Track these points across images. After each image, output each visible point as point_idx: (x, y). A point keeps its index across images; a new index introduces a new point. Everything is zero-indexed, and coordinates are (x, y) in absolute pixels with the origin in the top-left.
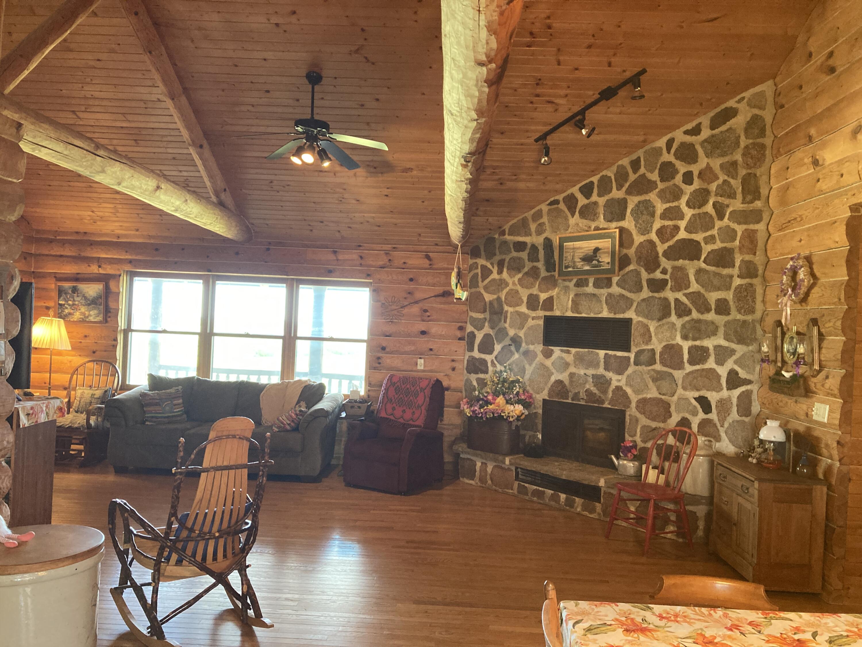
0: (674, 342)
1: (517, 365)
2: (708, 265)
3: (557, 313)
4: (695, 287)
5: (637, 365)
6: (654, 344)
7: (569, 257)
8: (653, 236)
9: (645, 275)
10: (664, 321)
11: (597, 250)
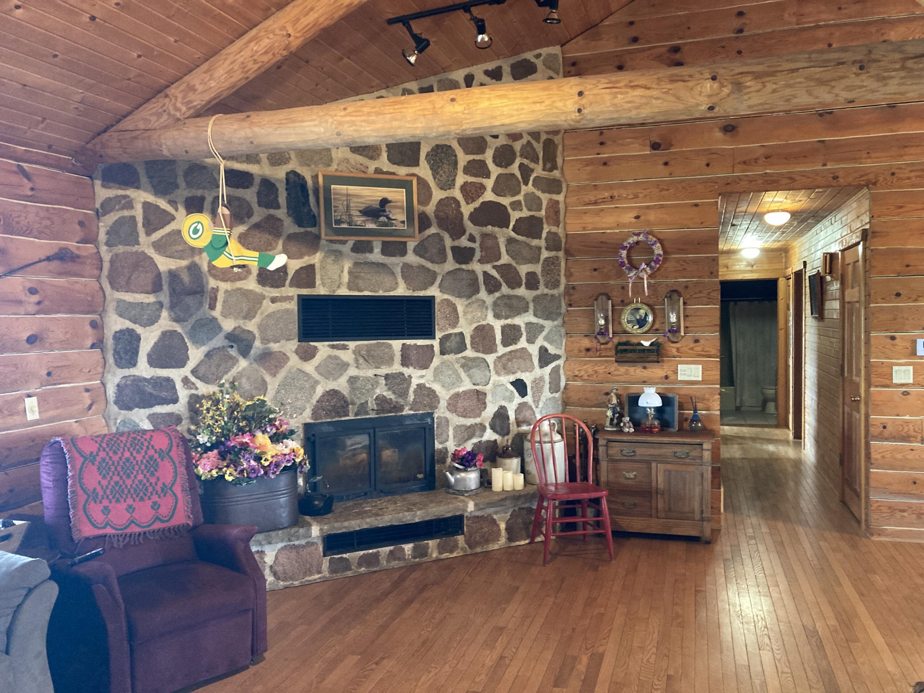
0: (484, 323)
1: (248, 378)
2: (518, 234)
3: (321, 290)
4: (505, 259)
5: (444, 355)
6: (461, 327)
7: (341, 207)
8: (457, 193)
9: (448, 242)
10: (474, 298)
11: (384, 202)
